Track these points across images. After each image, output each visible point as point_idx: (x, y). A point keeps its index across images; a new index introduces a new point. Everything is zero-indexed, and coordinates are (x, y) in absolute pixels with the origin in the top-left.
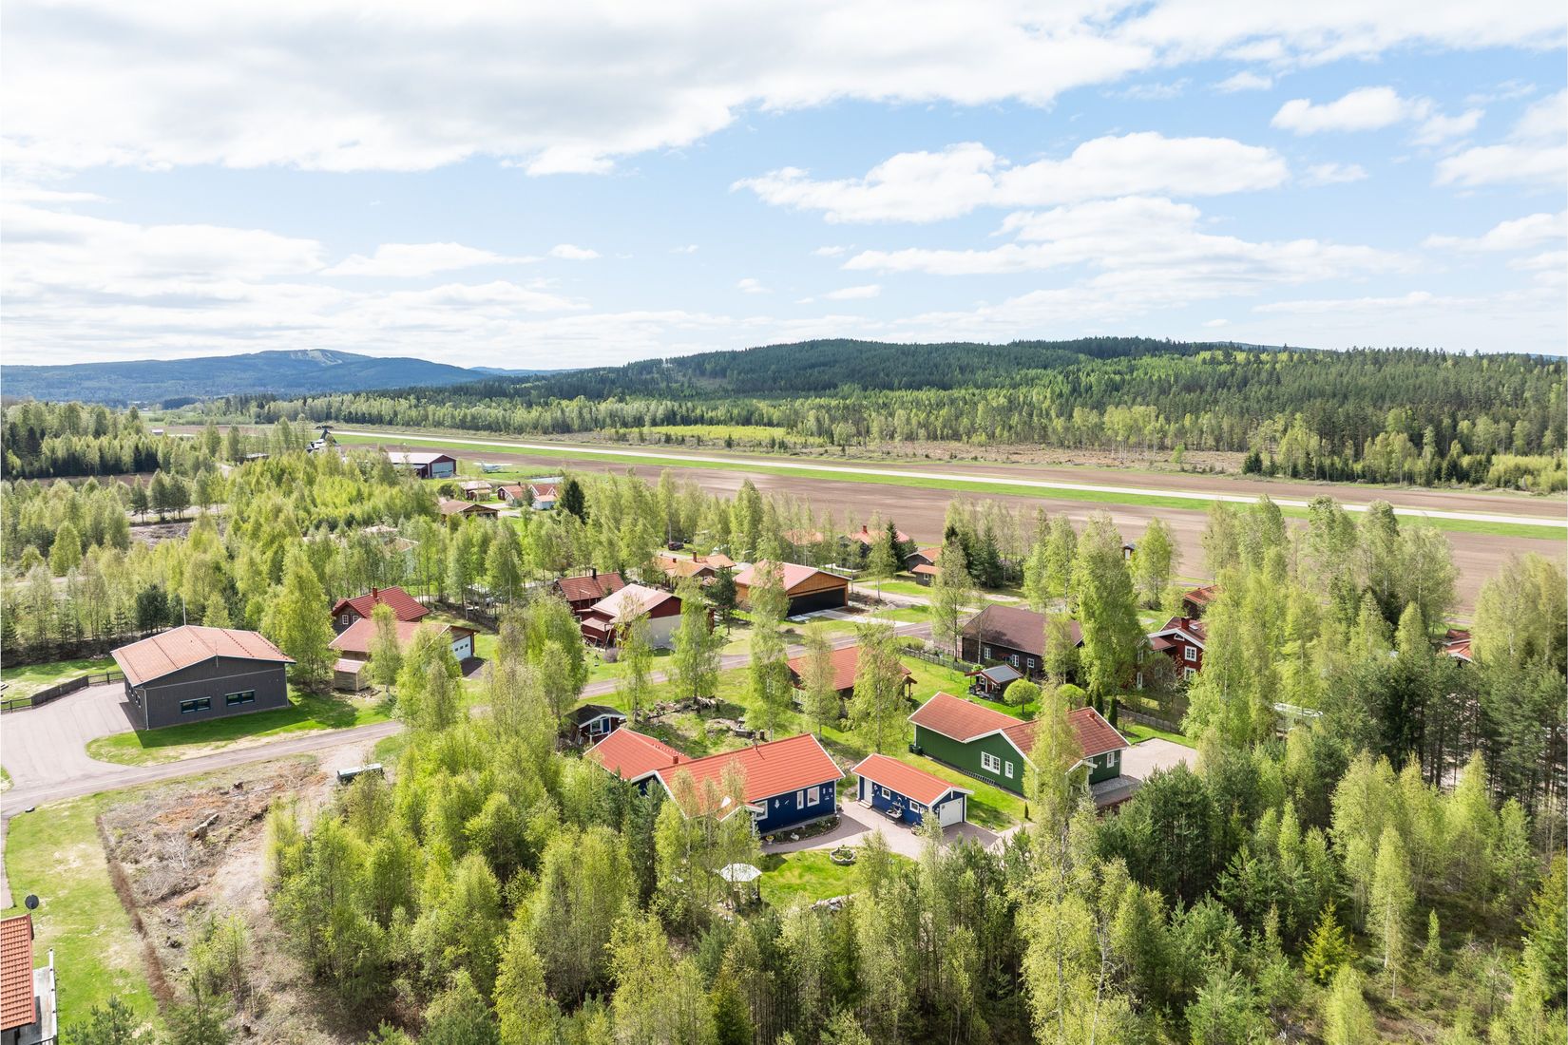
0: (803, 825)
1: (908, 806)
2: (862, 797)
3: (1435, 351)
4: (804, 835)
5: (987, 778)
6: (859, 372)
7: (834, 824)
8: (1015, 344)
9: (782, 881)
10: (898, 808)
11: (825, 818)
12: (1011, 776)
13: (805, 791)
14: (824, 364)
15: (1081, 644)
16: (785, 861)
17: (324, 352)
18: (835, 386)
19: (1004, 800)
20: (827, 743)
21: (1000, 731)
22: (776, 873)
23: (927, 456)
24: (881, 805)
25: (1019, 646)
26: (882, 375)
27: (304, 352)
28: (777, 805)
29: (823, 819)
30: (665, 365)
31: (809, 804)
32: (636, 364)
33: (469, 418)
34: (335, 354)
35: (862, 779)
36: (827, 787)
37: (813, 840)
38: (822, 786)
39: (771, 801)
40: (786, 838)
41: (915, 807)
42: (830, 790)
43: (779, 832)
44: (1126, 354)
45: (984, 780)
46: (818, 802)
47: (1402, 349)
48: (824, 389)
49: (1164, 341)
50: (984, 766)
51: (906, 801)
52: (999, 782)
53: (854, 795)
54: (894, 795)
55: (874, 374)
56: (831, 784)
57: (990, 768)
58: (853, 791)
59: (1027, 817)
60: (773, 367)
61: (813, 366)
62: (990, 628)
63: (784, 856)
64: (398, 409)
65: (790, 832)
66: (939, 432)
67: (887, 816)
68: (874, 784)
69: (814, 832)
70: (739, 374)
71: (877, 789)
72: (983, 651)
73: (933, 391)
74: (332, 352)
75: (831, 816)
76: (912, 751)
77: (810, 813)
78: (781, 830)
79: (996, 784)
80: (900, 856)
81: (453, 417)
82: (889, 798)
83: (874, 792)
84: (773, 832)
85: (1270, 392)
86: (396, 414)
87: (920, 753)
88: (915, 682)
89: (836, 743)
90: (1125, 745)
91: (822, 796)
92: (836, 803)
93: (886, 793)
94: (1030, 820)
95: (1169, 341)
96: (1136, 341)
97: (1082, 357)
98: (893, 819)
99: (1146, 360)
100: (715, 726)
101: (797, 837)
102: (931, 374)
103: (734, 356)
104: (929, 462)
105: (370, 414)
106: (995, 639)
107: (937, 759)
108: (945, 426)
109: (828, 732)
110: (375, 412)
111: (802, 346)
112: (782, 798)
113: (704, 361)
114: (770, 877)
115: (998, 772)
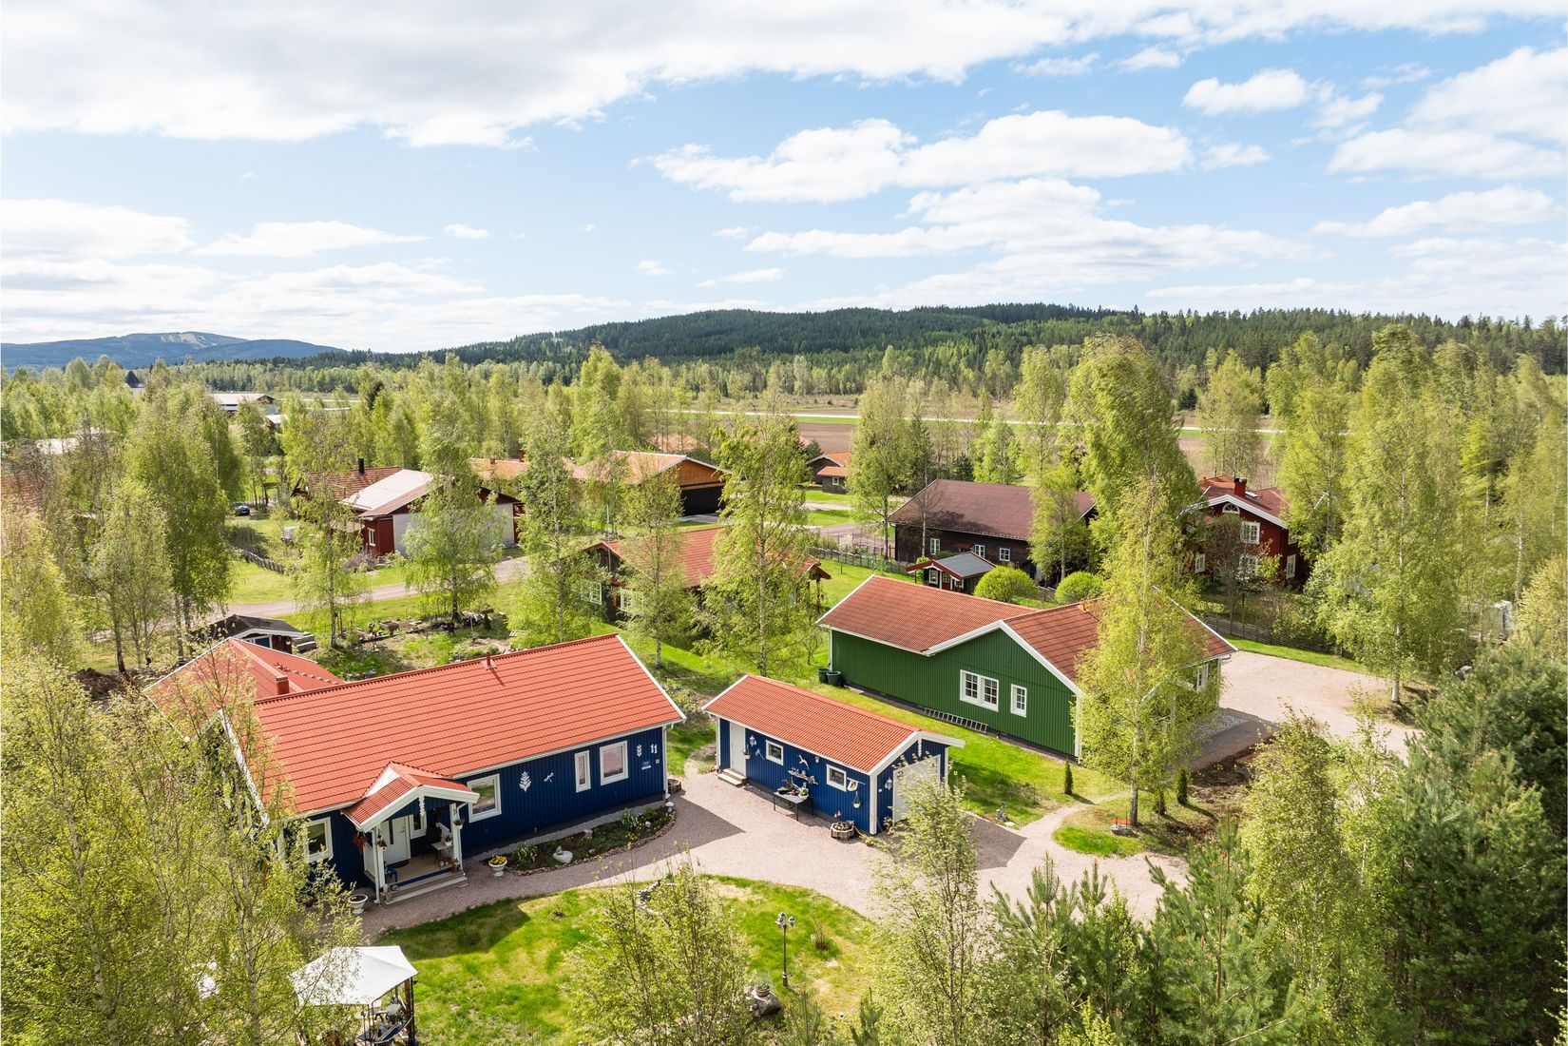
0: (587, 828)
1: (821, 778)
2: (726, 763)
3: (1340, 312)
4: (583, 851)
5: (971, 720)
6: (757, 337)
7: (661, 820)
8: (917, 310)
9: (499, 978)
10: (799, 782)
11: (640, 810)
12: (1022, 713)
13: (594, 751)
14: (721, 332)
15: (1092, 514)
16: (524, 918)
17: (196, 334)
18: (732, 350)
19: (1013, 759)
20: (665, 671)
21: (1001, 624)
22: (490, 956)
23: (829, 403)
24: (763, 779)
25: (987, 528)
26: (781, 339)
27: (177, 334)
28: (525, 783)
29: (634, 813)
30: (555, 340)
31: (604, 781)
32: (525, 337)
33: (327, 379)
34: (209, 337)
35: (725, 725)
36: (646, 743)
37: (603, 862)
38: (633, 740)
39: (509, 775)
40: (544, 859)
41: (835, 776)
42: (654, 748)
43: (525, 846)
44: (1032, 317)
45: (966, 724)
46: (624, 775)
47: (1309, 309)
48: (719, 352)
49: (1068, 307)
50: (964, 698)
51: (817, 766)
52: (999, 726)
53: (711, 758)
54: (791, 753)
55: (773, 339)
56: (654, 736)
57: (979, 701)
58: (709, 752)
59: (1068, 791)
60: (667, 335)
61: (708, 335)
62: (937, 509)
63: (524, 907)
64: (252, 373)
65: (551, 848)
66: (841, 386)
67: (779, 801)
68: (749, 733)
69: (612, 841)
70: (631, 342)
71: (757, 743)
72: (928, 543)
73: (834, 353)
74: (206, 335)
75: (655, 805)
76: (825, 680)
77: (603, 799)
78: (528, 843)
79: (991, 731)
80: (804, 894)
81: (310, 379)
82: (781, 762)
83: (750, 750)
84: (512, 848)
85: (1187, 343)
86: (249, 379)
87: (841, 682)
88: (828, 577)
89: (687, 672)
90: (1230, 650)
91: (634, 762)
92: (668, 776)
93: (774, 752)
94: (1077, 797)
95: (1072, 308)
96: (1040, 307)
97: (986, 321)
98: (790, 805)
99: (1051, 323)
100: (470, 648)
101: (566, 856)
102: (832, 337)
103: (626, 326)
104: (833, 408)
105: (222, 380)
106: (946, 523)
107: (870, 691)
108: (848, 380)
109: (671, 654)
110: (227, 378)
111: (696, 316)
112: (536, 768)
113: (595, 332)
114: (472, 969)
115: (994, 707)
